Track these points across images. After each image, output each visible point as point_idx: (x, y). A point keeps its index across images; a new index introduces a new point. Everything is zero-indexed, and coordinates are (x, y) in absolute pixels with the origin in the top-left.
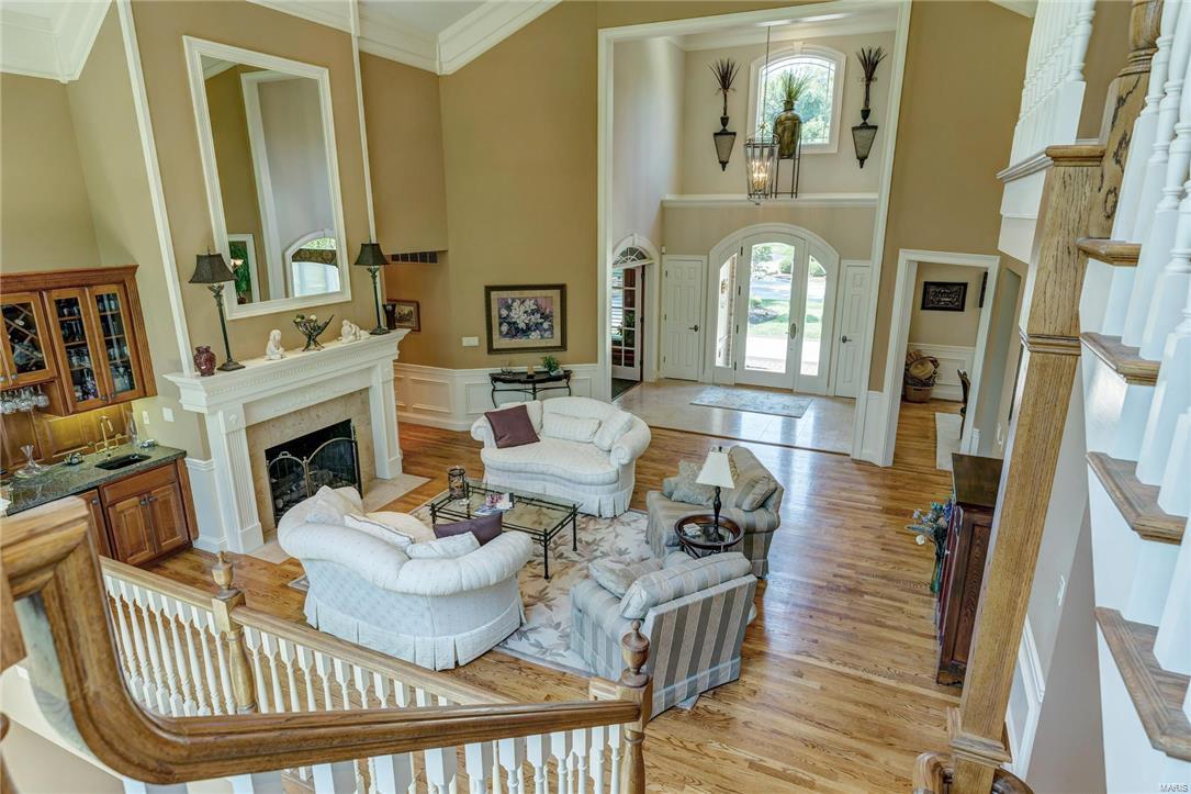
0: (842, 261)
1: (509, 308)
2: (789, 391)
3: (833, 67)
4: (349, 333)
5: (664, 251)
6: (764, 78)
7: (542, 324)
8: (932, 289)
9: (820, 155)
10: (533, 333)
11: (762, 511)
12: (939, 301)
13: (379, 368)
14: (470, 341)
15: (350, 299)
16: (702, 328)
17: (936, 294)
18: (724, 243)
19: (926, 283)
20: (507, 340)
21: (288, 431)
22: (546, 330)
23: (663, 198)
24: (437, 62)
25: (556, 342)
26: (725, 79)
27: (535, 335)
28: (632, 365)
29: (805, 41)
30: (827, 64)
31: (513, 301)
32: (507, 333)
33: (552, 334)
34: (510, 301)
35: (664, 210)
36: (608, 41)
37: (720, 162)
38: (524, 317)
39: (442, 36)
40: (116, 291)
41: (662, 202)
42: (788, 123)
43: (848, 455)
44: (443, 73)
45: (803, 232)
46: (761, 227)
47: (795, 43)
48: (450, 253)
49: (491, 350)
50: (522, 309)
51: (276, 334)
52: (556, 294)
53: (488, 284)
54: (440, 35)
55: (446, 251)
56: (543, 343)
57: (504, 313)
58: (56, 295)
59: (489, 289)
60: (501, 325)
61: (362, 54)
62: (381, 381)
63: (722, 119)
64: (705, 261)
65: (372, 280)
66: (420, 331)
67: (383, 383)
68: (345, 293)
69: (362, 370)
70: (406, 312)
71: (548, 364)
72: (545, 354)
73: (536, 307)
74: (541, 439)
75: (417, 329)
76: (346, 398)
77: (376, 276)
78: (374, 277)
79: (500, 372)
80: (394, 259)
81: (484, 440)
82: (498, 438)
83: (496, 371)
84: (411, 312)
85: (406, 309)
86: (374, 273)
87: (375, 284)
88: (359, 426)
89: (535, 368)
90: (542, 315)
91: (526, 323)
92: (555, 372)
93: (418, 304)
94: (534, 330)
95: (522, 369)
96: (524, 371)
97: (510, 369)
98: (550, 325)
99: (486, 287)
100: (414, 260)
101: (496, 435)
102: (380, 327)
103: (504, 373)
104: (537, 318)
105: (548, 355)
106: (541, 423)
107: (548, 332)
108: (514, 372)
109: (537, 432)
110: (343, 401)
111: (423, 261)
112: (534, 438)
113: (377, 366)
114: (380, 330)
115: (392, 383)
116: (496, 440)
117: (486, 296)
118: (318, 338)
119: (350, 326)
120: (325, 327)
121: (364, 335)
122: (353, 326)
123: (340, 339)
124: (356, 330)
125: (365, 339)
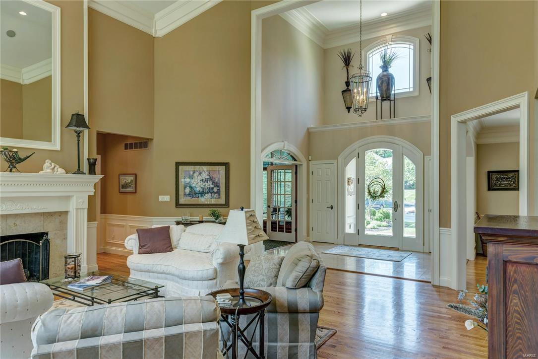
0: (425, 157)
1: (191, 177)
2: (397, 249)
3: (412, 47)
4: (48, 168)
5: (310, 159)
6: (371, 59)
7: (212, 189)
8: (494, 176)
9: (407, 98)
10: (206, 195)
11: (306, 289)
12: (500, 184)
13: (75, 198)
14: (164, 198)
15: (59, 149)
16: (336, 208)
17: (497, 180)
18: (348, 150)
19: (489, 173)
20: (189, 198)
22: (215, 193)
23: (309, 127)
24: (154, 30)
25: (222, 201)
26: (347, 60)
27: (208, 196)
28: (291, 232)
29: (393, 34)
30: (408, 46)
31: (194, 172)
32: (189, 194)
33: (219, 195)
34: (192, 173)
35: (309, 134)
36: (258, 17)
37: (347, 108)
38: (200, 183)
39: (157, 16)
41: (308, 128)
42: (385, 78)
43: (430, 282)
44: (157, 36)
45: (397, 140)
46: (370, 139)
47: (387, 37)
48: (154, 140)
49: (178, 205)
50: (200, 178)
52: (222, 169)
53: (177, 161)
54: (156, 15)
55: (152, 139)
56: (213, 201)
57: (188, 180)
59: (178, 164)
60: (185, 188)
61: (91, 10)
62: (74, 208)
63: (346, 83)
64: (335, 163)
65: (76, 138)
66: (136, 192)
67: (77, 209)
68: (56, 145)
69: (60, 198)
70: (129, 181)
71: (213, 214)
72: (213, 209)
73: (209, 177)
74: (175, 250)
75: (134, 192)
76: (45, 217)
77: (80, 136)
78: (78, 136)
79: (181, 220)
80: (126, 148)
81: (132, 249)
82: (141, 247)
83: (179, 219)
84: (132, 181)
85: (129, 179)
86: (79, 134)
87: (79, 141)
88: (54, 239)
89: (205, 219)
90: (213, 183)
91: (202, 188)
92: (218, 220)
93: (136, 175)
94: (208, 193)
95: (197, 219)
96: (198, 220)
97: (187, 218)
98: (218, 190)
99: (176, 163)
100: (136, 148)
101: (140, 245)
102: (80, 170)
103: (183, 220)
104: (209, 184)
105: (215, 209)
106: (179, 240)
107: (216, 195)
108: (192, 220)
109: (175, 246)
110: (42, 218)
111: (141, 147)
112: (169, 249)
113: (73, 196)
114: (79, 172)
115: (86, 211)
116: (140, 248)
117: (176, 169)
118: (17, 165)
119: (51, 164)
120: (25, 159)
121: (61, 171)
122: (53, 164)
123: (41, 172)
124: (55, 167)
125: (61, 173)
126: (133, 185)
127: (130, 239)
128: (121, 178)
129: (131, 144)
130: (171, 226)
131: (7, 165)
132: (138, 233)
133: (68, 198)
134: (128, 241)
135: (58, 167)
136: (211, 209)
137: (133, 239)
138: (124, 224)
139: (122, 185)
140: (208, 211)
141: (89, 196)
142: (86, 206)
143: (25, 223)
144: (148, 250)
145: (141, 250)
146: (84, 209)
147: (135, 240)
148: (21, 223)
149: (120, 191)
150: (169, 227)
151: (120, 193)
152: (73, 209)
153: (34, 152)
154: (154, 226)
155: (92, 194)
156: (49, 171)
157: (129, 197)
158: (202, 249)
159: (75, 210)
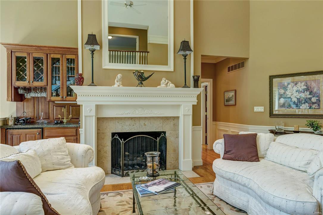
1: (285, 88)
4: (163, 83)
7: (310, 99)
10: (303, 105)
13: (182, 107)
14: (259, 109)
15: (173, 70)
20: (283, 109)
21: (126, 127)
22: (313, 103)
27: (305, 106)
31: (289, 84)
32: (284, 105)
33: (319, 105)
34: (286, 84)
38: (296, 94)
40: (74, 58)
48: (249, 59)
49: (272, 115)
50: (295, 88)
51: (119, 76)
52: (322, 78)
53: (271, 75)
56: (311, 112)
57: (282, 91)
58: (53, 56)
59: (271, 78)
60: (279, 99)
65: (183, 61)
66: (235, 105)
67: (184, 115)
68: (170, 67)
69: (173, 106)
70: (231, 96)
71: (312, 125)
72: (312, 119)
73: (306, 87)
74: (262, 161)
75: (234, 104)
76: (163, 120)
77: (186, 58)
78: (185, 59)
79: (275, 129)
80: (229, 71)
81: (219, 153)
82: (226, 152)
83: (273, 128)
84: (233, 96)
85: (232, 94)
86: (185, 56)
87: (185, 62)
88: (170, 137)
89: (301, 129)
90: (311, 93)
91: (298, 99)
92: (317, 131)
93: (236, 91)
94: (304, 103)
95: (292, 129)
96: (294, 130)
97: (281, 127)
98: (317, 100)
99: (270, 77)
100: (235, 69)
101: (225, 150)
102: (186, 85)
103: (276, 129)
104: (307, 95)
105: (314, 120)
106: (267, 150)
107: (315, 105)
108: (286, 130)
109: (262, 156)
110: (162, 121)
111: (239, 68)
112: (254, 158)
113: (182, 105)
114: (186, 86)
115: (191, 117)
116: (225, 154)
117: (270, 82)
118: (143, 82)
119: (165, 81)
120: (148, 78)
121: (172, 85)
122: (167, 80)
123: (158, 87)
124: (168, 83)
125: (171, 87)
126: (234, 99)
127: (217, 143)
128: (225, 94)
129: (232, 67)
130: (258, 134)
131: (138, 82)
132: (224, 138)
133: (179, 106)
134: (216, 144)
135: (170, 82)
136: (310, 119)
137: (220, 143)
138: (228, 130)
139: (226, 100)
140: (305, 121)
141: (193, 105)
142: (191, 112)
143: (151, 124)
144: (232, 156)
145: (226, 155)
146: (190, 115)
147: (222, 144)
148: (148, 124)
149: (225, 104)
150: (256, 135)
151: (225, 105)
152: (182, 115)
153: (153, 72)
154: (241, 133)
155: (196, 104)
156: (164, 85)
157: (231, 109)
158: (296, 165)
159: (183, 116)
